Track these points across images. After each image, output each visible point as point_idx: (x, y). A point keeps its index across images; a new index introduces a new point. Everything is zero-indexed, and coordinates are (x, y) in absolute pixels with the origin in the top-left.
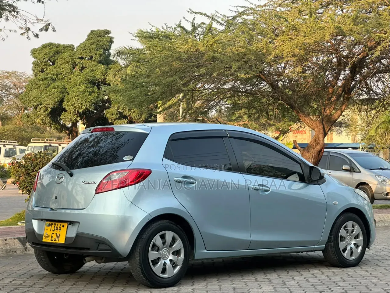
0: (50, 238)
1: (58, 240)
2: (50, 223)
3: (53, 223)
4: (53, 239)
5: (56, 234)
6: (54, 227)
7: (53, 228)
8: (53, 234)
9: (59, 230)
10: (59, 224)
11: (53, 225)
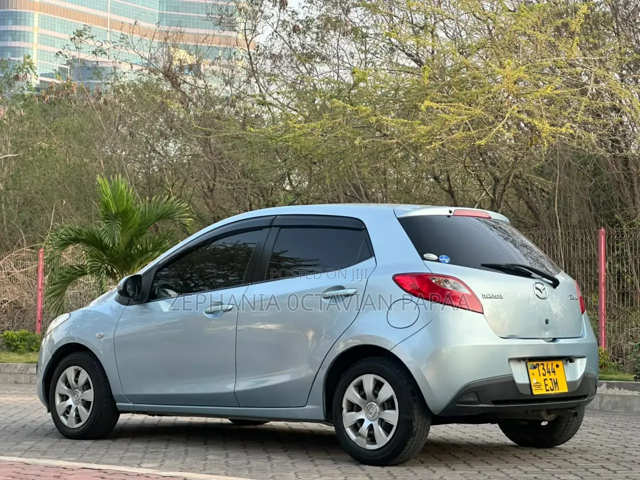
0: (543, 387)
1: (557, 389)
2: (535, 363)
3: (540, 363)
4: (548, 388)
5: (551, 379)
6: (543, 369)
7: (542, 372)
8: (545, 380)
9: (553, 372)
10: (550, 363)
11: (541, 367)
